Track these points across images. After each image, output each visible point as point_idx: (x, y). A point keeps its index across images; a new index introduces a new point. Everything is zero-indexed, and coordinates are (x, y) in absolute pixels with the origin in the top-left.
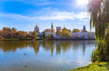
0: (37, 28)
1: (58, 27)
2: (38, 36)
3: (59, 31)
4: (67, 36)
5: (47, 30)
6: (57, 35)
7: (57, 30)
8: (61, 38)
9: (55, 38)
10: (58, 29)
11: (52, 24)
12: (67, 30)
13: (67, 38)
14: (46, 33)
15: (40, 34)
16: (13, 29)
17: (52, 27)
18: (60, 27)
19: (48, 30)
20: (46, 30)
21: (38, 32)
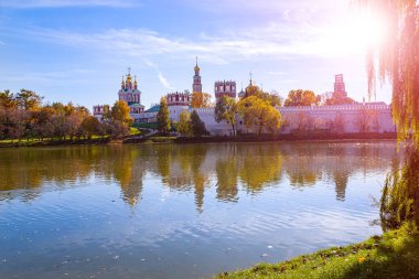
0: (130, 91)
1: (224, 85)
2: (134, 126)
3: (228, 99)
4: (261, 124)
5: (175, 99)
6: (219, 120)
7: (217, 95)
8: (239, 132)
9: (213, 134)
10: (225, 90)
11: (197, 70)
12: (264, 96)
14: (170, 109)
15: (146, 116)
16: (24, 95)
17: (197, 82)
18: (232, 85)
19: (177, 96)
20: (170, 96)
21: (136, 105)
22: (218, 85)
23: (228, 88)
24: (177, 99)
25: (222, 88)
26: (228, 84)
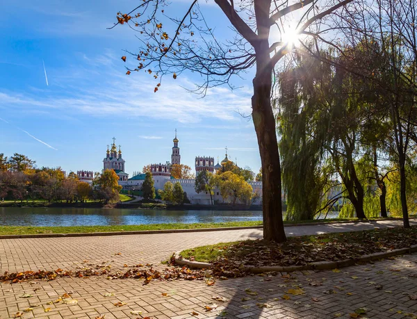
0: (114, 160)
1: (204, 160)
2: (122, 192)
3: (208, 172)
5: (157, 169)
6: (198, 191)
7: (197, 169)
8: (216, 202)
9: (193, 203)
10: (204, 165)
11: (176, 142)
13: (239, 201)
14: (153, 178)
15: (129, 183)
16: (17, 159)
17: (176, 153)
18: (211, 160)
19: (160, 167)
20: (154, 167)
21: (120, 173)
22: (198, 160)
23: (207, 163)
24: (160, 170)
25: (201, 162)
26: (207, 159)
